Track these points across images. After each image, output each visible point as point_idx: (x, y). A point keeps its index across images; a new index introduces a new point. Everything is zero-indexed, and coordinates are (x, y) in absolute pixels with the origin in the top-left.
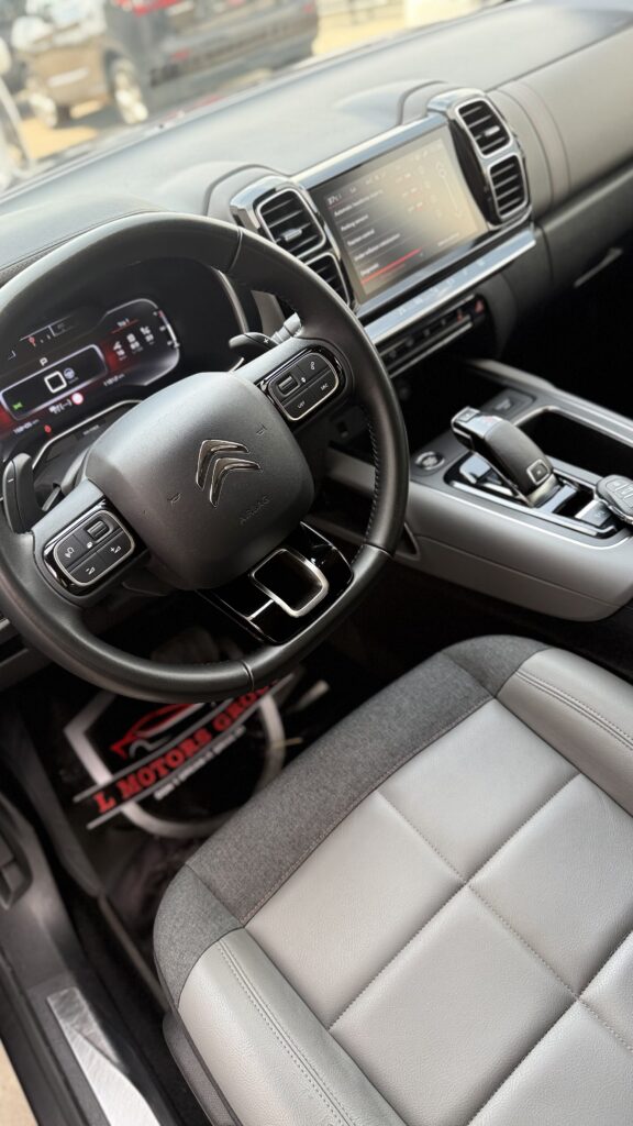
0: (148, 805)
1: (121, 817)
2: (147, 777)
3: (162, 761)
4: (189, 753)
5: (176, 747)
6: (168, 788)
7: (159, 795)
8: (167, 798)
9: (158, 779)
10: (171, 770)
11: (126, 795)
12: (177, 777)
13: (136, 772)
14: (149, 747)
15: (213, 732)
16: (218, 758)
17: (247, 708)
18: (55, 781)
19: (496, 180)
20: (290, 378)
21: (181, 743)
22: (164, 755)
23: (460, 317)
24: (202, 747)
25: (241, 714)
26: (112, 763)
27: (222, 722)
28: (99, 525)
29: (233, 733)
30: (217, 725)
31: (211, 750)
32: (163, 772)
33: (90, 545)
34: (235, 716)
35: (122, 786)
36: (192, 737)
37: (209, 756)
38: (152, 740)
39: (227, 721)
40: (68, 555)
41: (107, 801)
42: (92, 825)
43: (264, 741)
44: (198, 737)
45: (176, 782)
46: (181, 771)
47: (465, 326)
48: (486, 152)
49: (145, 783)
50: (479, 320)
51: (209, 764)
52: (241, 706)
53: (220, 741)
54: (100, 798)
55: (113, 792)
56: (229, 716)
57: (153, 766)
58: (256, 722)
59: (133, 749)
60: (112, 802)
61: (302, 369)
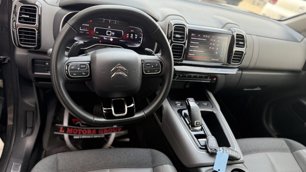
0: (71, 138)
1: (63, 136)
2: (75, 131)
3: (81, 130)
4: (88, 133)
5: (87, 130)
6: (78, 137)
7: (75, 137)
8: (76, 139)
9: (77, 134)
10: (82, 134)
11: (67, 132)
12: (82, 136)
13: (74, 128)
14: (81, 125)
15: (97, 132)
16: (93, 139)
17: (109, 132)
18: (55, 118)
19: (235, 54)
20: (150, 64)
21: (89, 129)
22: (83, 129)
23: (208, 78)
24: (92, 134)
25: (106, 133)
26: (70, 123)
27: (101, 131)
28: (85, 66)
29: (101, 135)
30: (99, 132)
31: (93, 136)
32: (80, 133)
33: (79, 69)
34: (105, 132)
35: (68, 129)
36: (92, 130)
37: (92, 137)
38: (83, 124)
39: (102, 132)
40: (72, 68)
41: (62, 130)
42: (55, 133)
43: (106, 142)
44: (93, 131)
45: (81, 137)
46: (83, 136)
47: (208, 81)
48: (236, 47)
49: (74, 132)
50: (212, 82)
51: (91, 139)
52: (108, 131)
53: (97, 135)
54: (61, 128)
55: (65, 129)
56: (103, 131)
57: (78, 130)
58: (108, 137)
59: (77, 123)
60: (63, 131)
61: (154, 64)
